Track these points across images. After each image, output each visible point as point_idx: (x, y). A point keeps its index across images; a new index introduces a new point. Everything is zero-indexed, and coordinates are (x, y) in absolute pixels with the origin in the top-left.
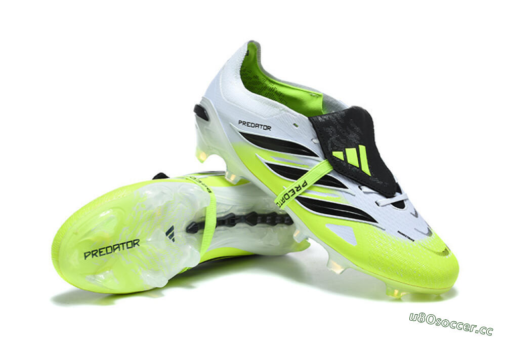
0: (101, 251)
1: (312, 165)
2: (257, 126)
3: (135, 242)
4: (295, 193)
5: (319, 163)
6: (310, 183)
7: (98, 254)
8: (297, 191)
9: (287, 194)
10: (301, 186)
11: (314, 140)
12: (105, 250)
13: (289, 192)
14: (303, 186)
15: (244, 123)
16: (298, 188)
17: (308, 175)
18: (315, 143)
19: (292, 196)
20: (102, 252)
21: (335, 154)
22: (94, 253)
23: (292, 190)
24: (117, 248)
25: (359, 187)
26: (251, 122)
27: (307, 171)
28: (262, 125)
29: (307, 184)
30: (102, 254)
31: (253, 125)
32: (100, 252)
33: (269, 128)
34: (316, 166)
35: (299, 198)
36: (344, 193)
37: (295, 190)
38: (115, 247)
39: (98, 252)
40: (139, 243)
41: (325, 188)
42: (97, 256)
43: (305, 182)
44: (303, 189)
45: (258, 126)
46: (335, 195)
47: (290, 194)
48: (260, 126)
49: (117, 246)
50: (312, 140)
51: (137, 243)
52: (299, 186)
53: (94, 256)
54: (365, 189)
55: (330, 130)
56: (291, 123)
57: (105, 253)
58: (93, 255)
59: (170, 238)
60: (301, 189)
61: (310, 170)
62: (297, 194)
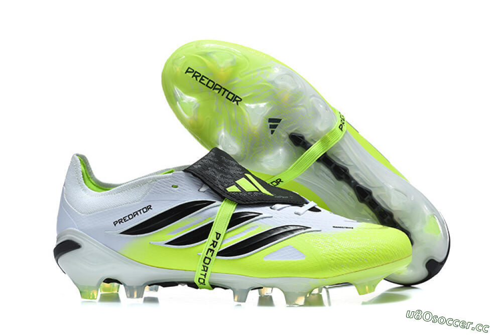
0: (204, 78)
1: (214, 214)
2: (135, 214)
3: (237, 99)
4: (213, 251)
5: (219, 208)
6: (222, 231)
7: (199, 79)
8: (214, 247)
9: (206, 257)
10: (216, 240)
11: (201, 190)
12: (208, 80)
13: (207, 254)
14: (218, 239)
15: (120, 221)
16: (214, 244)
17: (216, 226)
18: (204, 192)
19: (212, 256)
20: (203, 80)
21: (230, 189)
22: (196, 74)
23: (209, 249)
24: (217, 89)
25: (271, 208)
26: (127, 215)
27: (213, 222)
28: (140, 211)
29: (220, 235)
30: (202, 81)
31: (131, 217)
32: (202, 79)
33: (149, 208)
34: (218, 212)
35: (221, 254)
36: (261, 220)
37: (212, 247)
38: (217, 87)
39: (200, 77)
40: (239, 102)
41: (241, 227)
42: (197, 80)
43: (217, 233)
44: (219, 241)
45: (137, 214)
46: (253, 227)
47: (210, 254)
48: (139, 212)
49: (220, 88)
50: (199, 190)
51: (237, 101)
52: (214, 241)
53: (194, 78)
54: (278, 206)
55: (210, 172)
56: (169, 188)
57: (206, 84)
58: (194, 76)
59: (271, 127)
60: (217, 243)
61: (215, 220)
62: (217, 250)
